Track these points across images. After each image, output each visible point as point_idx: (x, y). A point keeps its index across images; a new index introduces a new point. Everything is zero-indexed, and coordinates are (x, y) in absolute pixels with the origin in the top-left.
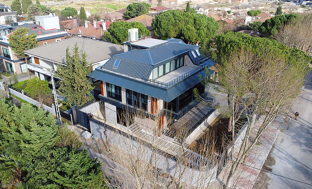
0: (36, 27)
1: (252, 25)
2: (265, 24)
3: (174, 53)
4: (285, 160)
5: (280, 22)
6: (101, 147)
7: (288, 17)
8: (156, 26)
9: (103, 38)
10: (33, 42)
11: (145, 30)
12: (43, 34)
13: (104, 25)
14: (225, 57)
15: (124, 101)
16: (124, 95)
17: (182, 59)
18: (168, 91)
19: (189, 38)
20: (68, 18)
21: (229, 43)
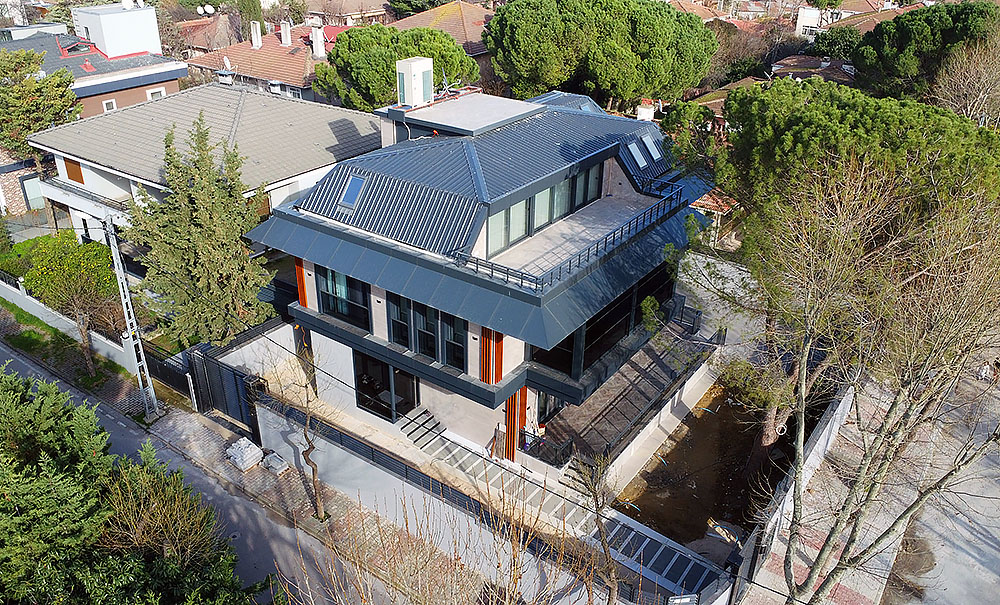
0: (75, 45)
1: (824, 37)
2: (875, 36)
3: (566, 151)
4: (968, 553)
5: (928, 30)
6: (298, 502)
7: (959, 14)
8: (498, 42)
9: (313, 86)
10: (59, 103)
11: (458, 59)
12: (100, 71)
13: (318, 38)
14: (771, 181)
15: (380, 333)
16: (379, 309)
17: (593, 174)
18: (544, 305)
19: (614, 86)
20: (200, 10)
21: (790, 124)
